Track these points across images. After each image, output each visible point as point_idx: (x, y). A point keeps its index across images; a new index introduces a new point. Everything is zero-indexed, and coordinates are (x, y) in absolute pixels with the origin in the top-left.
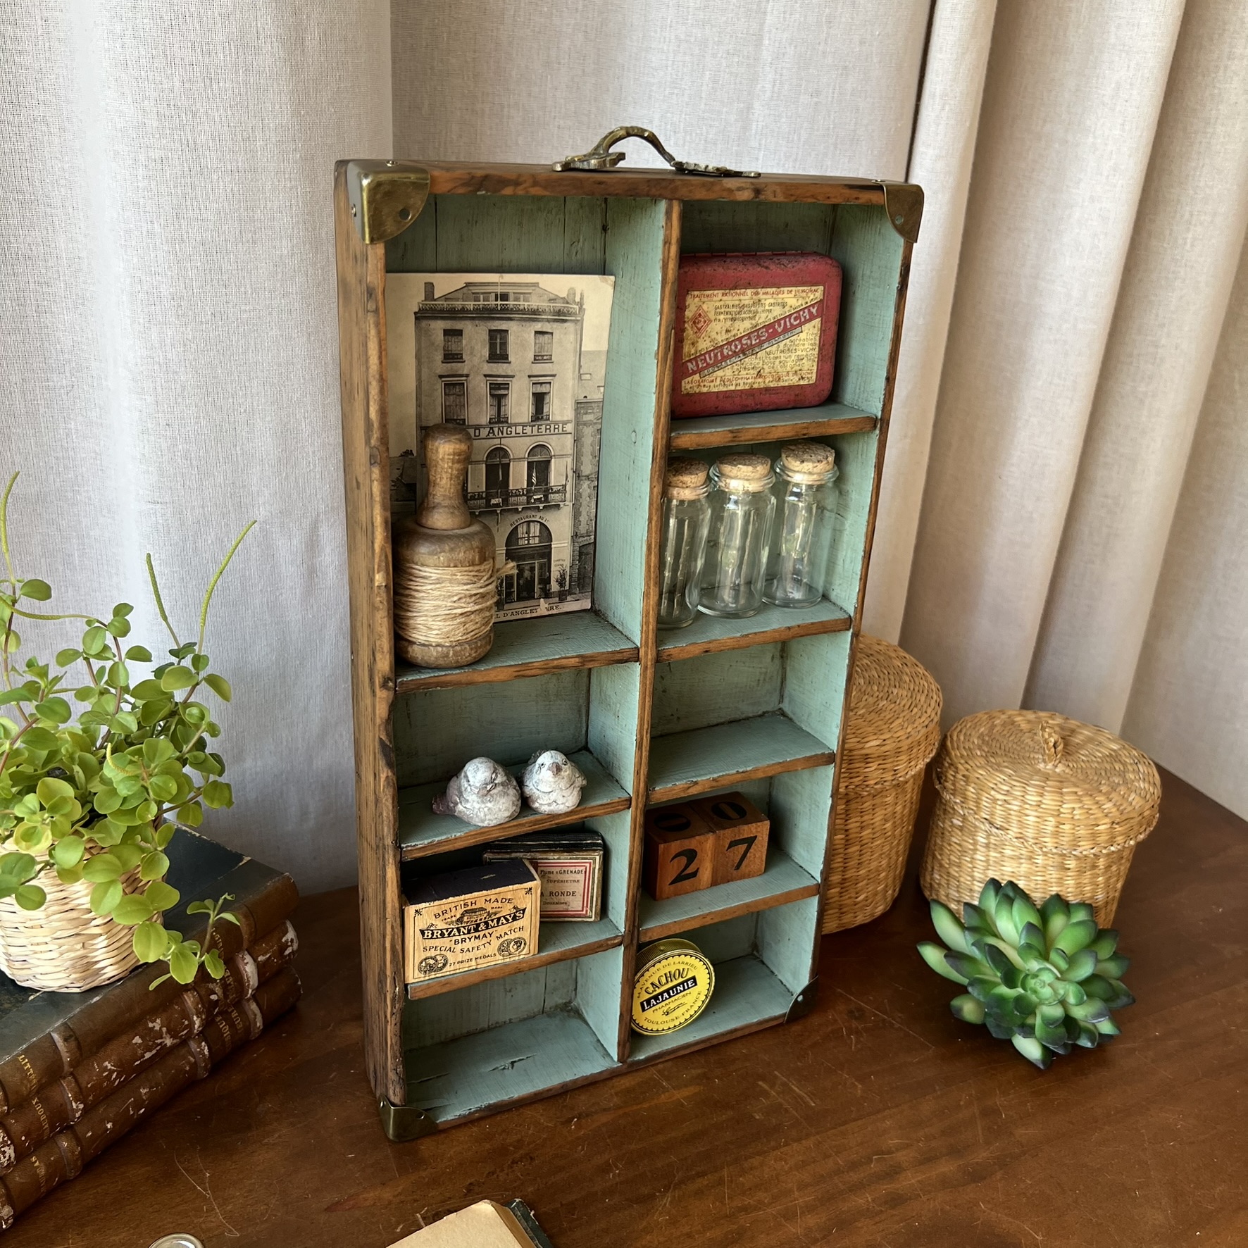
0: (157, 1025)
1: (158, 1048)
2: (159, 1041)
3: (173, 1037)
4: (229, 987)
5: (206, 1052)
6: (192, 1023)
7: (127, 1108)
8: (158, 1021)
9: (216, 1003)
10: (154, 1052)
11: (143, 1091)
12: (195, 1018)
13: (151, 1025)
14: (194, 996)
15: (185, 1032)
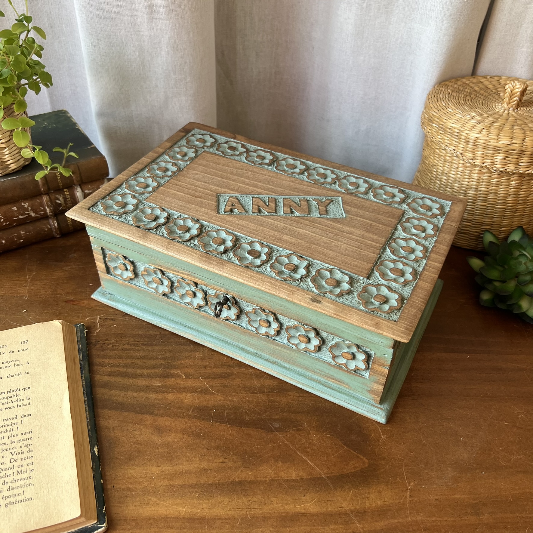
0: (26, 205)
1: (27, 215)
2: (27, 212)
3: (36, 212)
4: (68, 200)
5: (56, 225)
6: (45, 210)
7: (14, 237)
8: (27, 204)
9: (60, 205)
10: (24, 216)
11: (22, 232)
12: (47, 208)
13: (23, 204)
14: (47, 198)
15: (42, 213)
